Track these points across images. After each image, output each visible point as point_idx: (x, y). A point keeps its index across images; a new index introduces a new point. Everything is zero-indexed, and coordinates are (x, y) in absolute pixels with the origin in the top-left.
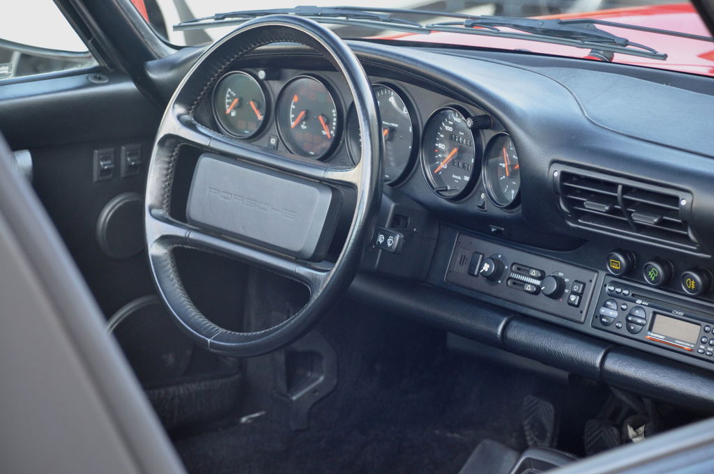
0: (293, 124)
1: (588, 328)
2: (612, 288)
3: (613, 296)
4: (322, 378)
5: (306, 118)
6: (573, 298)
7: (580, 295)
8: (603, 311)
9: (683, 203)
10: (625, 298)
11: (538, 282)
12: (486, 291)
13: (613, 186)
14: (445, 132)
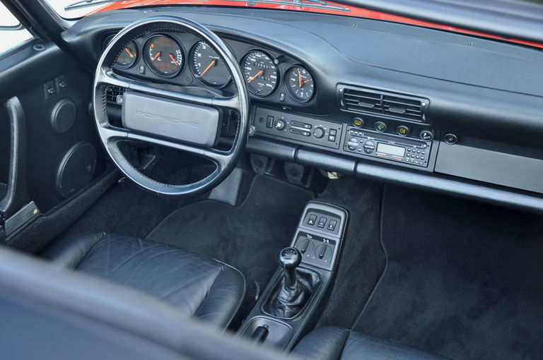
0: (152, 59)
1: (341, 151)
2: (352, 132)
3: (354, 136)
4: (154, 157)
5: (161, 55)
6: (331, 138)
7: (335, 136)
8: (350, 143)
9: (424, 104)
10: (360, 136)
11: (309, 130)
12: (278, 135)
13: (379, 96)
14: (250, 61)
